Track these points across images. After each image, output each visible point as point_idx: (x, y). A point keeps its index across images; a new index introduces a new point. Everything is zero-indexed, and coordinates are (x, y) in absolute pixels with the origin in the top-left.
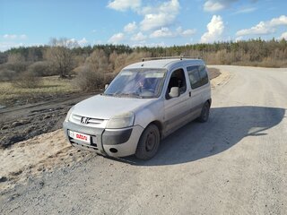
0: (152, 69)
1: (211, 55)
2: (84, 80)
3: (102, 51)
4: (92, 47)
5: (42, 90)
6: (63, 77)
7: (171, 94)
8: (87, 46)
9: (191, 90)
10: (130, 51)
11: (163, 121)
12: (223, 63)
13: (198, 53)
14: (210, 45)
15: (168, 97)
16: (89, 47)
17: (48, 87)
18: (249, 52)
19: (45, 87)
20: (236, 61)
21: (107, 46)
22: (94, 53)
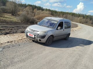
0: (54, 20)
1: (76, 18)
2: (22, 18)
3: (31, 7)
4: (27, 5)
5: (4, 19)
6: (13, 15)
7: (58, 28)
8: (24, 4)
9: (64, 29)
10: (43, 10)
11: (54, 36)
12: (80, 23)
13: (71, 16)
14: (76, 14)
15: (57, 29)
16: (26, 4)
17: (7, 18)
18: (92, 20)
19: (6, 17)
20: (86, 23)
21: (33, 5)
22: (28, 7)
